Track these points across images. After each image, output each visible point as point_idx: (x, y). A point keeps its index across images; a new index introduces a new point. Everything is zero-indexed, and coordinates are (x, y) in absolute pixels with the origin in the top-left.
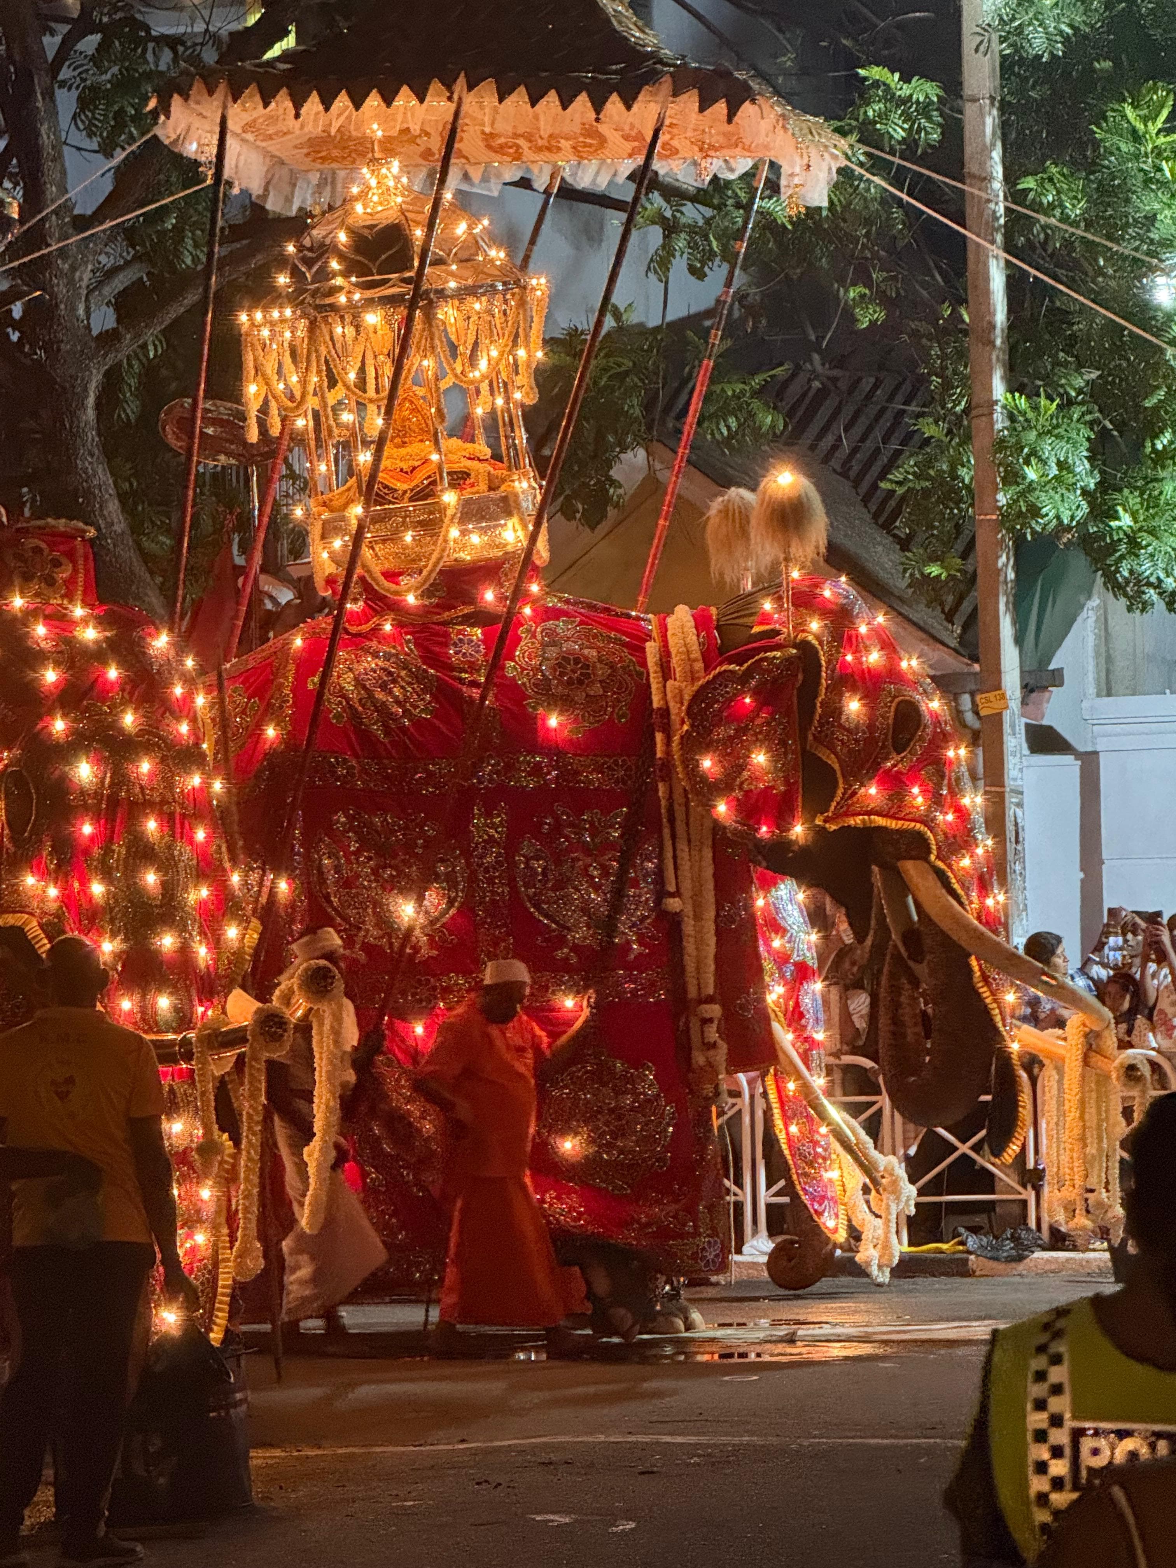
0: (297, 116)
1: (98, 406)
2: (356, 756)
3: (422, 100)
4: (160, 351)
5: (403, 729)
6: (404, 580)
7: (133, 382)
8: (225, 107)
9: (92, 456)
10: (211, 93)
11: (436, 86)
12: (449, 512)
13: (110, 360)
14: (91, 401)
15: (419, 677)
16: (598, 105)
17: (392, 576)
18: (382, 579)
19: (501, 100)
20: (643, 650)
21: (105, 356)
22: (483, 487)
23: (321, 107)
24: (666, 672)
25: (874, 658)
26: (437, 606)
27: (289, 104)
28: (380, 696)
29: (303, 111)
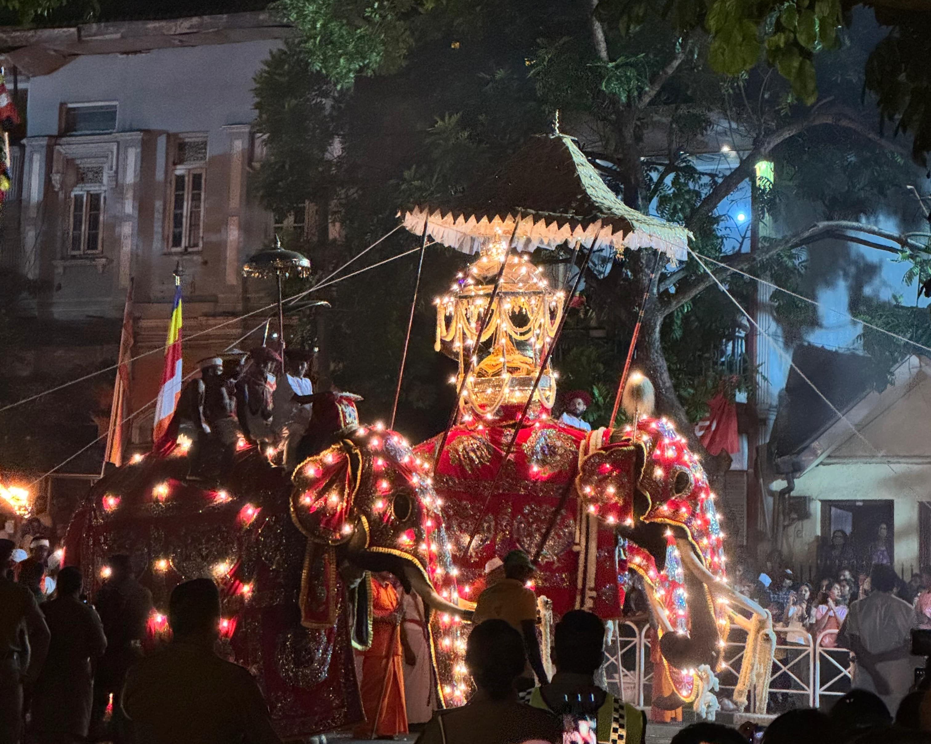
0: (454, 223)
1: (661, 332)
2: (458, 478)
3: (503, 221)
4: (690, 309)
5: (478, 469)
6: (488, 409)
7: (679, 322)
8: (427, 218)
9: (657, 352)
10: (421, 212)
11: (509, 216)
12: (506, 382)
13: (666, 313)
14: (658, 329)
15: (488, 447)
16: (573, 229)
17: (482, 406)
18: (478, 407)
19: (534, 224)
20: (579, 443)
21: (665, 310)
22: (524, 373)
23: (464, 221)
24: (586, 452)
25: (670, 453)
26: (499, 420)
27: (452, 218)
28: (472, 454)
29: (457, 222)
